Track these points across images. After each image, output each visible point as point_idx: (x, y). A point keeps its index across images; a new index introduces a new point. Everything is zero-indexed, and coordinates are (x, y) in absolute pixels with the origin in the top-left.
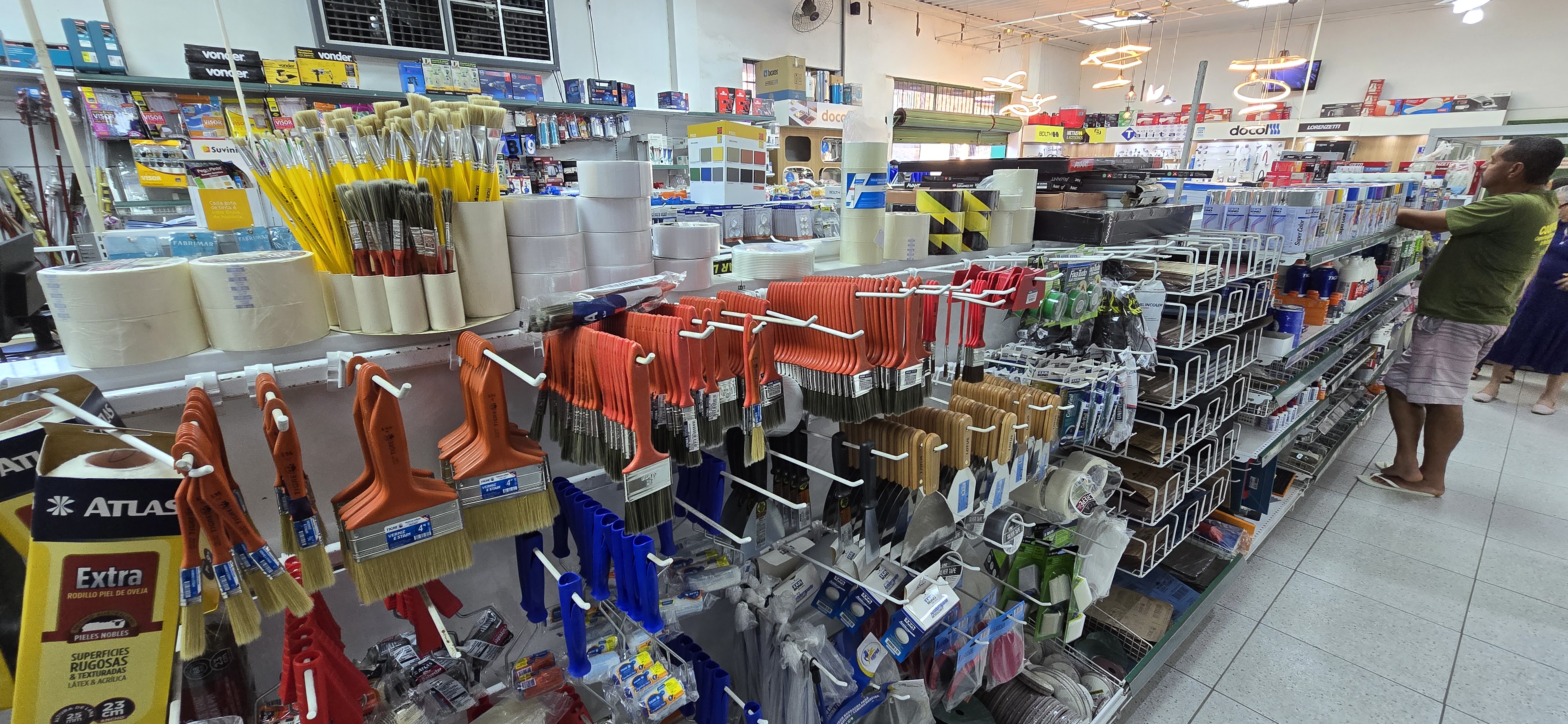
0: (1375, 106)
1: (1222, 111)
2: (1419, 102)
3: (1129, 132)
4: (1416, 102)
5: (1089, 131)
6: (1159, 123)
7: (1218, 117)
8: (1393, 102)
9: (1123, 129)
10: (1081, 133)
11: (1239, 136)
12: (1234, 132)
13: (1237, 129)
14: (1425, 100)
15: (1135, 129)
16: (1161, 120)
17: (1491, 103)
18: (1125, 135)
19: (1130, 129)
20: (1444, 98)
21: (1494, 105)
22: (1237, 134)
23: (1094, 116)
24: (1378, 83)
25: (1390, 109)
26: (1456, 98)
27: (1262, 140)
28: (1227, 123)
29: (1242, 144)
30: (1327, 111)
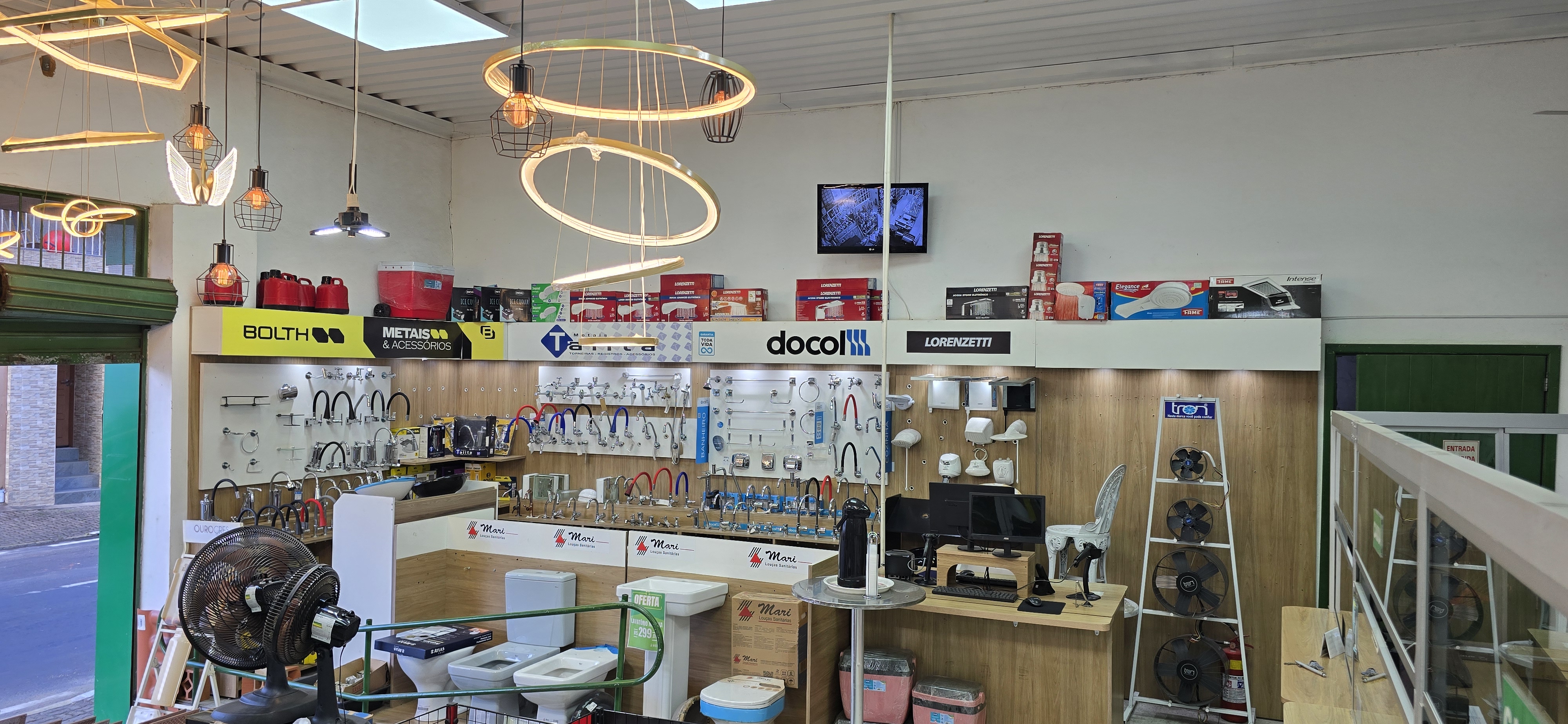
0: (1053, 296)
1: (744, 293)
2: (1144, 289)
3: (557, 335)
4: (1134, 289)
5: (469, 329)
6: (617, 318)
7: (738, 309)
8: (1089, 287)
9: (544, 328)
11: (787, 357)
12: (776, 346)
13: (781, 339)
14: (1153, 285)
15: (569, 328)
16: (623, 310)
17: (1286, 301)
18: (548, 341)
19: (557, 329)
20: (1190, 283)
21: (1293, 306)
22: (781, 351)
23: (471, 291)
24: (1049, 241)
25: (1087, 305)
26: (1213, 285)
27: (840, 367)
28: (759, 323)
29: (801, 375)
30: (958, 302)
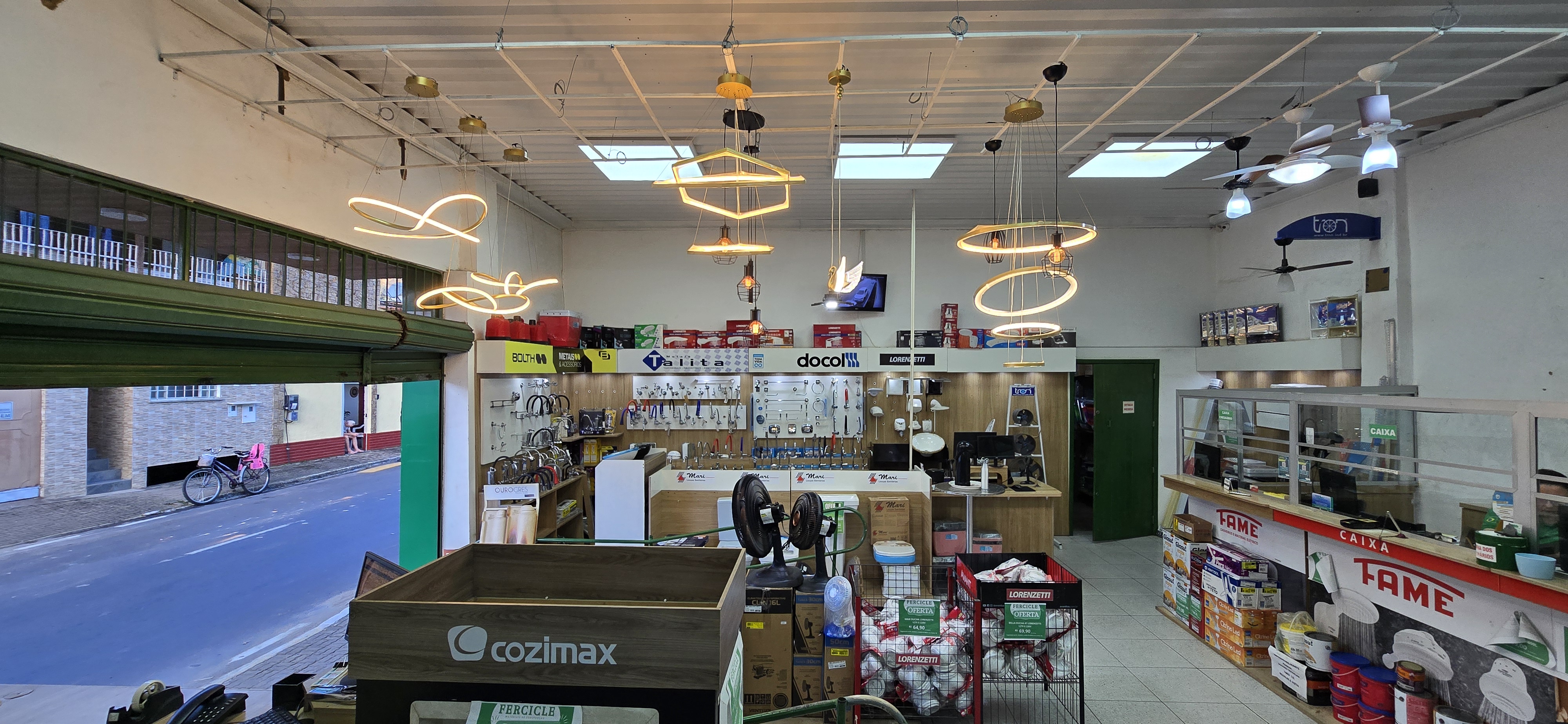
0: (956, 336)
1: (782, 332)
3: (655, 357)
5: (591, 353)
6: (697, 346)
7: (778, 341)
8: (973, 331)
9: (644, 352)
10: (578, 357)
11: (810, 368)
12: (803, 362)
13: (806, 358)
15: (662, 352)
16: (701, 341)
17: (1062, 340)
18: (648, 361)
19: (654, 353)
21: (1064, 342)
22: (806, 365)
23: (594, 330)
24: (953, 308)
25: (974, 341)
27: (842, 373)
30: (906, 338)
